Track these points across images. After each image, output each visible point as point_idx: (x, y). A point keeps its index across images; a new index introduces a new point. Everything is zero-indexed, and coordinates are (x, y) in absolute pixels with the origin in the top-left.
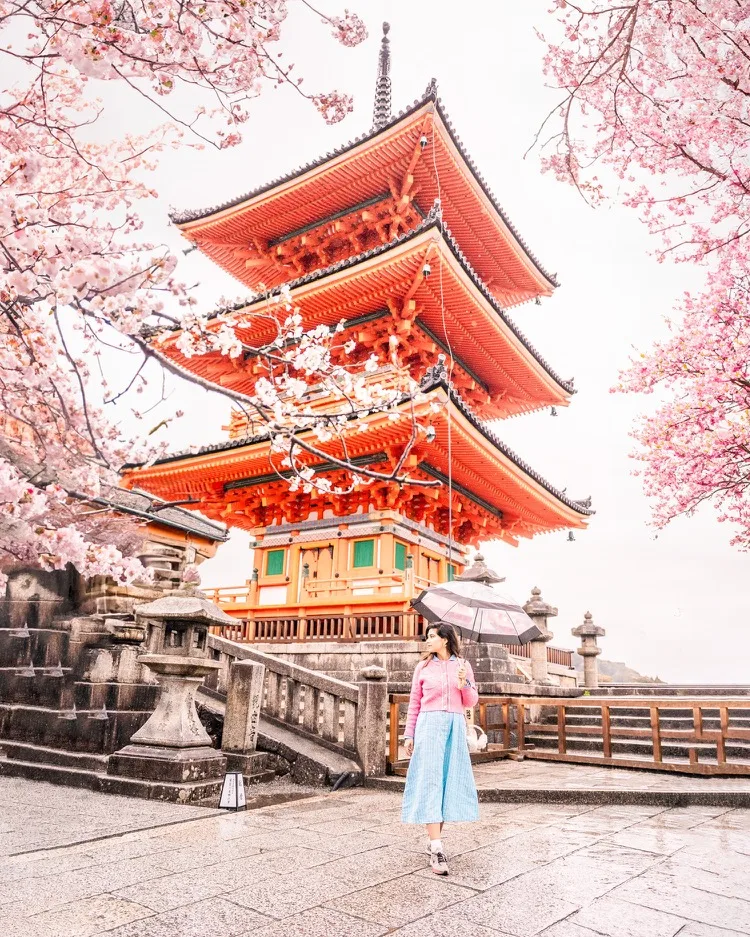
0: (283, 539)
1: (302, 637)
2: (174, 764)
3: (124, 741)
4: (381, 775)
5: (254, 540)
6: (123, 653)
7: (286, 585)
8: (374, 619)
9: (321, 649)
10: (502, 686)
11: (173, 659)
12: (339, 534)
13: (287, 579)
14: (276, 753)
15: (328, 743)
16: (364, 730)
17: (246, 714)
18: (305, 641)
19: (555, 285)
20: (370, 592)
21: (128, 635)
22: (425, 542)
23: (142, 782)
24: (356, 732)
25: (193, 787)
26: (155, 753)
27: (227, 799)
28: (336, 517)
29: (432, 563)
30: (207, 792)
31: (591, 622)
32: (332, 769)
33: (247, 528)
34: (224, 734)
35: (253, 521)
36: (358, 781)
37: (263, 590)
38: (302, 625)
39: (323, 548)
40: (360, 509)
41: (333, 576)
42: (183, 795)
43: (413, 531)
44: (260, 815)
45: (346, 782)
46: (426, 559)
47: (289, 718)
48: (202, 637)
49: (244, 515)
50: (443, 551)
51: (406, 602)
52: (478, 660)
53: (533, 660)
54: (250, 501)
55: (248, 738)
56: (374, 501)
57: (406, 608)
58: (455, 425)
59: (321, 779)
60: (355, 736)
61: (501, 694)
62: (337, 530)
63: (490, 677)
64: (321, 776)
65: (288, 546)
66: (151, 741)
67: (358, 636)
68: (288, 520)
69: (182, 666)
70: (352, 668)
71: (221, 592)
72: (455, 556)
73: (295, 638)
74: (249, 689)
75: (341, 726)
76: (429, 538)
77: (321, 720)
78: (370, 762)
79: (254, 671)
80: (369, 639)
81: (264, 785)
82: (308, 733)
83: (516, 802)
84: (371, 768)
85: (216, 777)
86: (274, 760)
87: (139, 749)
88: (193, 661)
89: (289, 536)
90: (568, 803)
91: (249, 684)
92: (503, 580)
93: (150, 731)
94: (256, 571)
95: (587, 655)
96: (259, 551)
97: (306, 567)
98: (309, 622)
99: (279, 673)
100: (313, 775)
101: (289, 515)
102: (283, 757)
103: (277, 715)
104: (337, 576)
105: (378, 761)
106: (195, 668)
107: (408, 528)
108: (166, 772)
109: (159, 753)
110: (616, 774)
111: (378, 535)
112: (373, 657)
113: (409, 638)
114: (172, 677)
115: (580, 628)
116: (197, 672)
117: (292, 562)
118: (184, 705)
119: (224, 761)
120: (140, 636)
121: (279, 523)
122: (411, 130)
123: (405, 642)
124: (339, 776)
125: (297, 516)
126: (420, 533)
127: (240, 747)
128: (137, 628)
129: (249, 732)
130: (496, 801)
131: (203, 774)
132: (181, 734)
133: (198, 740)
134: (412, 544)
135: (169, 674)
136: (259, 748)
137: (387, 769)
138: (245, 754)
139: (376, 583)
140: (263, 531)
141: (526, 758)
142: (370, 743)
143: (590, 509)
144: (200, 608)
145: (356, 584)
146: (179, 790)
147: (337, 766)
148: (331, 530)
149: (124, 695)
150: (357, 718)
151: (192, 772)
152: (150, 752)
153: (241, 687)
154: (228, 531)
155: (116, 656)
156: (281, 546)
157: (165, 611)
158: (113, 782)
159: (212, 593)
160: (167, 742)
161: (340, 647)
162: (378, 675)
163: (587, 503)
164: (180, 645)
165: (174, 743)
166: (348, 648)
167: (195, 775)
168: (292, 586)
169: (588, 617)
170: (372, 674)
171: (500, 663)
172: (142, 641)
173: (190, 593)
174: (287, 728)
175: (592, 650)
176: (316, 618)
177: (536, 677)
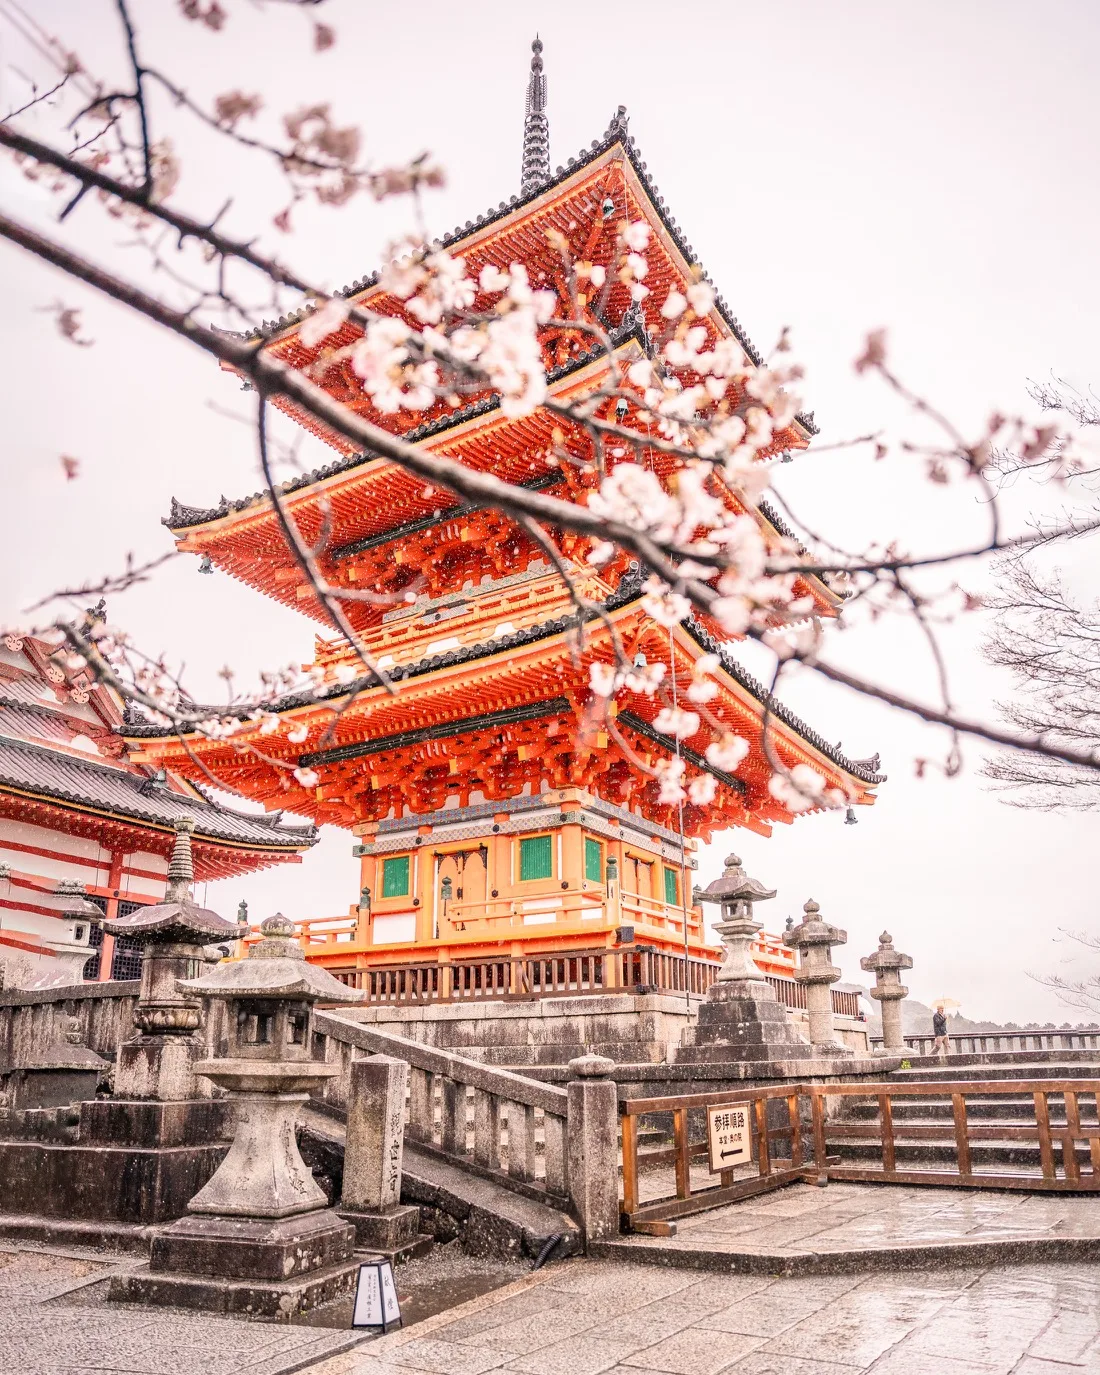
0: (407, 839)
1: (446, 995)
2: (267, 1248)
3: (174, 1208)
4: (612, 1236)
5: (359, 842)
6: (166, 1051)
7: (414, 911)
8: (561, 962)
9: (477, 1011)
10: (790, 1067)
11: (252, 1067)
12: (496, 829)
13: (416, 902)
14: (434, 1204)
15: (517, 1183)
16: (581, 1162)
17: (382, 1147)
18: (451, 1000)
19: (812, 430)
20: (551, 918)
21: (171, 1019)
22: (631, 836)
23: (213, 1284)
24: (566, 1166)
25: (303, 1287)
26: (234, 1230)
27: (367, 1311)
28: (488, 802)
29: (642, 868)
30: (326, 1292)
31: (891, 948)
32: (531, 1229)
33: (350, 825)
34: (346, 1180)
35: (358, 813)
36: (574, 1248)
37: (378, 923)
38: (446, 976)
39: (471, 851)
40: (527, 787)
41: (489, 894)
42: (288, 1304)
43: (611, 819)
45: (551, 1252)
46: (632, 862)
47: (449, 1143)
48: (300, 1025)
49: (342, 804)
50: (657, 847)
51: (610, 932)
52: (741, 1025)
53: (811, 1014)
54: (353, 781)
55: (386, 1186)
56: (550, 775)
57: (609, 943)
59: (514, 1248)
60: (566, 1171)
61: (783, 1079)
62: (491, 822)
63: (762, 1052)
64: (512, 1242)
65: (415, 850)
66: (224, 1209)
67: (537, 989)
68: (412, 809)
69: (271, 1078)
70: (530, 1041)
72: (673, 854)
73: (435, 995)
74: (383, 1105)
75: (540, 1146)
76: (636, 829)
77: (504, 1138)
78: (593, 1214)
79: (391, 1074)
80: (555, 994)
81: (418, 1262)
82: (479, 1169)
83: (848, 1273)
84: (597, 1224)
85: (338, 1261)
86: (431, 1217)
87: (203, 1224)
88: (291, 1069)
89: (415, 834)
90: (932, 1270)
91: (384, 1097)
92: (773, 894)
93: (222, 1192)
94: (366, 892)
95: (885, 999)
96: (371, 860)
97: (447, 882)
98: (456, 971)
99: (426, 1067)
100: (499, 1241)
101: (414, 802)
102: (445, 1212)
103: (428, 1138)
104: (495, 894)
105: (606, 1213)
106: (294, 1079)
107: (603, 815)
108: (254, 1263)
109: (240, 1230)
110: (983, 1203)
111: (558, 828)
112: (561, 1022)
113: (618, 991)
114: (254, 1097)
115: (874, 957)
116: (296, 1086)
117: (425, 877)
118: (277, 1144)
119: (350, 1232)
120: (192, 1020)
121: (399, 814)
122: (589, 189)
123: (614, 996)
124: (544, 1242)
125: (426, 803)
126: (622, 823)
127: (374, 1201)
128: (186, 1007)
129: (387, 1176)
130: (815, 1274)
131: (317, 1260)
132: (276, 1195)
133: (305, 1201)
134: (611, 840)
135: (249, 1091)
136: (406, 1198)
137: (622, 1225)
138: (383, 1213)
139: (557, 904)
140: (375, 828)
141: (831, 1180)
142: (593, 1184)
143: (878, 773)
144: (297, 978)
145: (527, 907)
146: (280, 1295)
147: (537, 1224)
148: (482, 823)
149: (171, 1119)
150: (568, 1142)
151: (298, 1260)
152: (223, 1229)
153: (369, 1102)
154: (315, 830)
155: (154, 1056)
156: (404, 850)
157: (234, 985)
158: (162, 1285)
159: (298, 929)
160: (253, 1210)
161: (508, 1007)
162: (600, 1070)
163: (874, 764)
164: (262, 1040)
165: (265, 1211)
166: (522, 1009)
167: (304, 1263)
168: (424, 912)
169: (885, 940)
170: (590, 1070)
171: (775, 1027)
172: (197, 1027)
173: (277, 950)
174: (447, 1161)
175: (894, 991)
176: (467, 963)
177: (818, 1039)
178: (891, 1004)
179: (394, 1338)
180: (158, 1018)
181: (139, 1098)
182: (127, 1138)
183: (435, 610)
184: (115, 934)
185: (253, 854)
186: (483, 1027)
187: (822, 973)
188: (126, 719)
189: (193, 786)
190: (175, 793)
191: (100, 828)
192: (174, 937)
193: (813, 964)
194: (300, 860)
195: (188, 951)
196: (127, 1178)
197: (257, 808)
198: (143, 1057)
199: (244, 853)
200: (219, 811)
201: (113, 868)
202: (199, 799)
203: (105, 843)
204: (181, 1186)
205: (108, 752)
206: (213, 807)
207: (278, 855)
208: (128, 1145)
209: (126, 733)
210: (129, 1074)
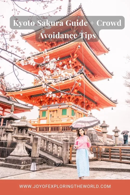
0: (46, 108)
1: (50, 131)
2: (20, 160)
3: (8, 155)
4: (68, 164)
5: (39, 109)
6: (9, 135)
7: (46, 119)
8: (66, 127)
9: (54, 134)
10: (96, 143)
11: (20, 136)
12: (59, 107)
13: (47, 118)
14: (43, 158)
15: (55, 156)
16: (64, 153)
17: (37, 149)
19: (109, 50)
20: (66, 121)
21: (10, 130)
22: (78, 110)
23: (12, 164)
24: (62, 154)
25: (24, 166)
26: (16, 158)
27: (32, 169)
28: (58, 104)
29: (80, 114)
30: (27, 167)
31: (117, 129)
33: (38, 106)
35: (39, 104)
36: (62, 165)
37: (41, 120)
38: (50, 129)
39: (55, 111)
40: (64, 102)
42: (22, 168)
43: (76, 107)
44: (39, 172)
45: (59, 165)
46: (78, 113)
47: (46, 150)
48: (27, 131)
49: (37, 103)
50: (83, 112)
52: (91, 137)
53: (103, 137)
54: (38, 100)
55: (37, 154)
56: (67, 100)
58: (85, 83)
61: (96, 145)
62: (58, 107)
63: (93, 141)
64: (54, 164)
65: (47, 110)
66: (15, 155)
67: (63, 131)
68: (47, 104)
69: (22, 138)
70: (61, 139)
71: (31, 121)
72: (85, 113)
73: (48, 131)
74: (37, 143)
75: (59, 152)
76: (80, 109)
77: (54, 151)
78: (65, 160)
79: (39, 139)
80: (65, 132)
81: (40, 165)
82: (51, 154)
83: (99, 171)
84: (65, 162)
85: (30, 164)
86: (43, 160)
87: (12, 157)
88: (25, 136)
89: (47, 108)
90: (111, 171)
91: (37, 142)
93: (14, 153)
94: (39, 116)
95: (116, 136)
96: (40, 111)
97: (51, 115)
99: (44, 139)
100: (52, 163)
102: (45, 159)
103: (44, 149)
104: (58, 117)
105: (67, 160)
107: (74, 106)
108: (18, 162)
110: (123, 164)
111: (68, 108)
112: (66, 136)
114: (20, 140)
115: (114, 130)
116: (25, 139)
117: (48, 113)
118: (22, 147)
119: (31, 160)
121: (45, 105)
122: (76, 15)
123: (74, 133)
125: (49, 103)
126: (77, 108)
127: (35, 156)
128: (12, 129)
129: (37, 153)
130: (94, 170)
131: (26, 163)
132: (22, 153)
133: (25, 155)
134: (75, 110)
135: (19, 139)
136: (39, 157)
137: (69, 162)
138: (36, 158)
139: (67, 119)
140: (41, 107)
141: (101, 160)
142: (65, 156)
143: (117, 102)
144: (26, 124)
145: (62, 119)
146: (21, 166)
147: (57, 161)
148: (56, 107)
149: (9, 144)
150: (62, 150)
151: (24, 162)
152: (14, 157)
153: (35, 143)
154: (33, 107)
155: (7, 135)
156: (45, 110)
157: (18, 125)
158: (6, 164)
159: (29, 121)
160: (18, 155)
161: (59, 134)
162: (67, 140)
163: (116, 101)
164: (21, 133)
165: (20, 156)
166: (60, 134)
167: (25, 163)
168: (48, 119)
169: (116, 127)
170: (66, 140)
171: (96, 138)
172: (13, 132)
173: (24, 121)
174: (46, 152)
175: (117, 135)
176: (53, 127)
177: (104, 141)
178: (117, 137)
179: (35, 172)
180: (8, 130)
181: (5, 141)
182: (2, 146)
183: (51, 75)
184: (3, 118)
185: (24, 110)
186: (55, 136)
187: (105, 131)
188: (6, 89)
189: (16, 100)
190: (13, 100)
191: (2, 105)
192: (11, 119)
193: (104, 130)
194: (30, 111)
195: (12, 121)
196: (2, 151)
197: (24, 103)
198: (5, 135)
199: (22, 110)
200: (19, 103)
201: (3, 111)
202: (16, 101)
203: (2, 107)
204: (9, 152)
205: (3, 94)
206: (18, 103)
207: (27, 110)
208: (3, 147)
209: (6, 91)
210: (4, 138)
